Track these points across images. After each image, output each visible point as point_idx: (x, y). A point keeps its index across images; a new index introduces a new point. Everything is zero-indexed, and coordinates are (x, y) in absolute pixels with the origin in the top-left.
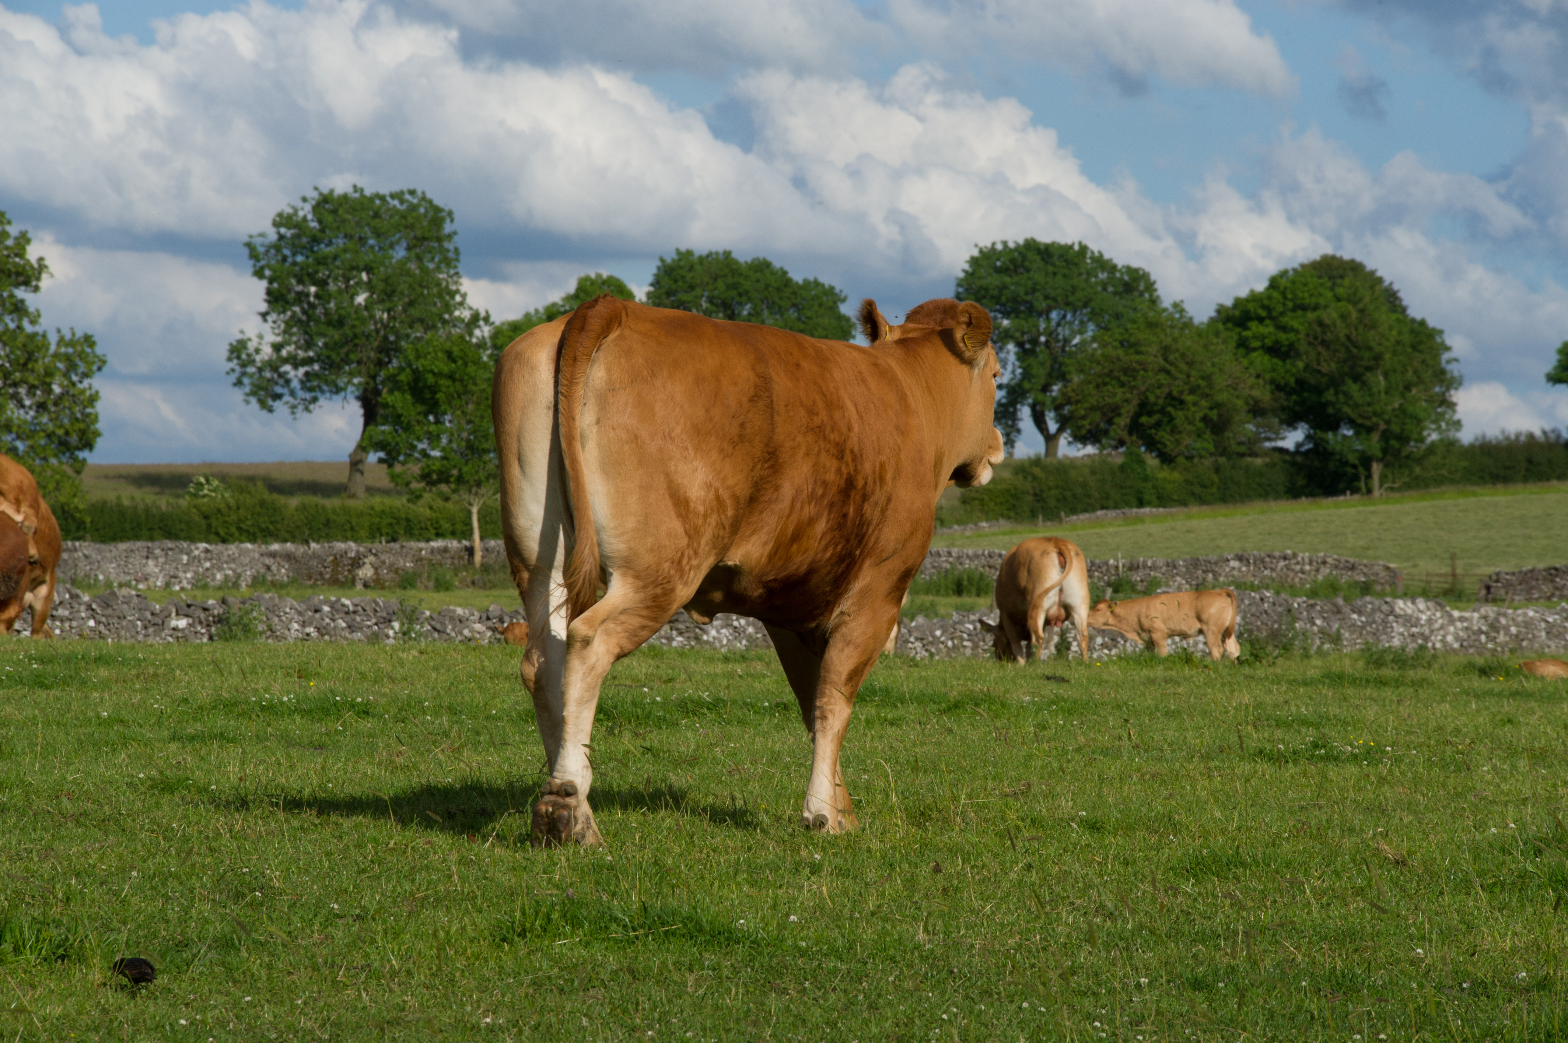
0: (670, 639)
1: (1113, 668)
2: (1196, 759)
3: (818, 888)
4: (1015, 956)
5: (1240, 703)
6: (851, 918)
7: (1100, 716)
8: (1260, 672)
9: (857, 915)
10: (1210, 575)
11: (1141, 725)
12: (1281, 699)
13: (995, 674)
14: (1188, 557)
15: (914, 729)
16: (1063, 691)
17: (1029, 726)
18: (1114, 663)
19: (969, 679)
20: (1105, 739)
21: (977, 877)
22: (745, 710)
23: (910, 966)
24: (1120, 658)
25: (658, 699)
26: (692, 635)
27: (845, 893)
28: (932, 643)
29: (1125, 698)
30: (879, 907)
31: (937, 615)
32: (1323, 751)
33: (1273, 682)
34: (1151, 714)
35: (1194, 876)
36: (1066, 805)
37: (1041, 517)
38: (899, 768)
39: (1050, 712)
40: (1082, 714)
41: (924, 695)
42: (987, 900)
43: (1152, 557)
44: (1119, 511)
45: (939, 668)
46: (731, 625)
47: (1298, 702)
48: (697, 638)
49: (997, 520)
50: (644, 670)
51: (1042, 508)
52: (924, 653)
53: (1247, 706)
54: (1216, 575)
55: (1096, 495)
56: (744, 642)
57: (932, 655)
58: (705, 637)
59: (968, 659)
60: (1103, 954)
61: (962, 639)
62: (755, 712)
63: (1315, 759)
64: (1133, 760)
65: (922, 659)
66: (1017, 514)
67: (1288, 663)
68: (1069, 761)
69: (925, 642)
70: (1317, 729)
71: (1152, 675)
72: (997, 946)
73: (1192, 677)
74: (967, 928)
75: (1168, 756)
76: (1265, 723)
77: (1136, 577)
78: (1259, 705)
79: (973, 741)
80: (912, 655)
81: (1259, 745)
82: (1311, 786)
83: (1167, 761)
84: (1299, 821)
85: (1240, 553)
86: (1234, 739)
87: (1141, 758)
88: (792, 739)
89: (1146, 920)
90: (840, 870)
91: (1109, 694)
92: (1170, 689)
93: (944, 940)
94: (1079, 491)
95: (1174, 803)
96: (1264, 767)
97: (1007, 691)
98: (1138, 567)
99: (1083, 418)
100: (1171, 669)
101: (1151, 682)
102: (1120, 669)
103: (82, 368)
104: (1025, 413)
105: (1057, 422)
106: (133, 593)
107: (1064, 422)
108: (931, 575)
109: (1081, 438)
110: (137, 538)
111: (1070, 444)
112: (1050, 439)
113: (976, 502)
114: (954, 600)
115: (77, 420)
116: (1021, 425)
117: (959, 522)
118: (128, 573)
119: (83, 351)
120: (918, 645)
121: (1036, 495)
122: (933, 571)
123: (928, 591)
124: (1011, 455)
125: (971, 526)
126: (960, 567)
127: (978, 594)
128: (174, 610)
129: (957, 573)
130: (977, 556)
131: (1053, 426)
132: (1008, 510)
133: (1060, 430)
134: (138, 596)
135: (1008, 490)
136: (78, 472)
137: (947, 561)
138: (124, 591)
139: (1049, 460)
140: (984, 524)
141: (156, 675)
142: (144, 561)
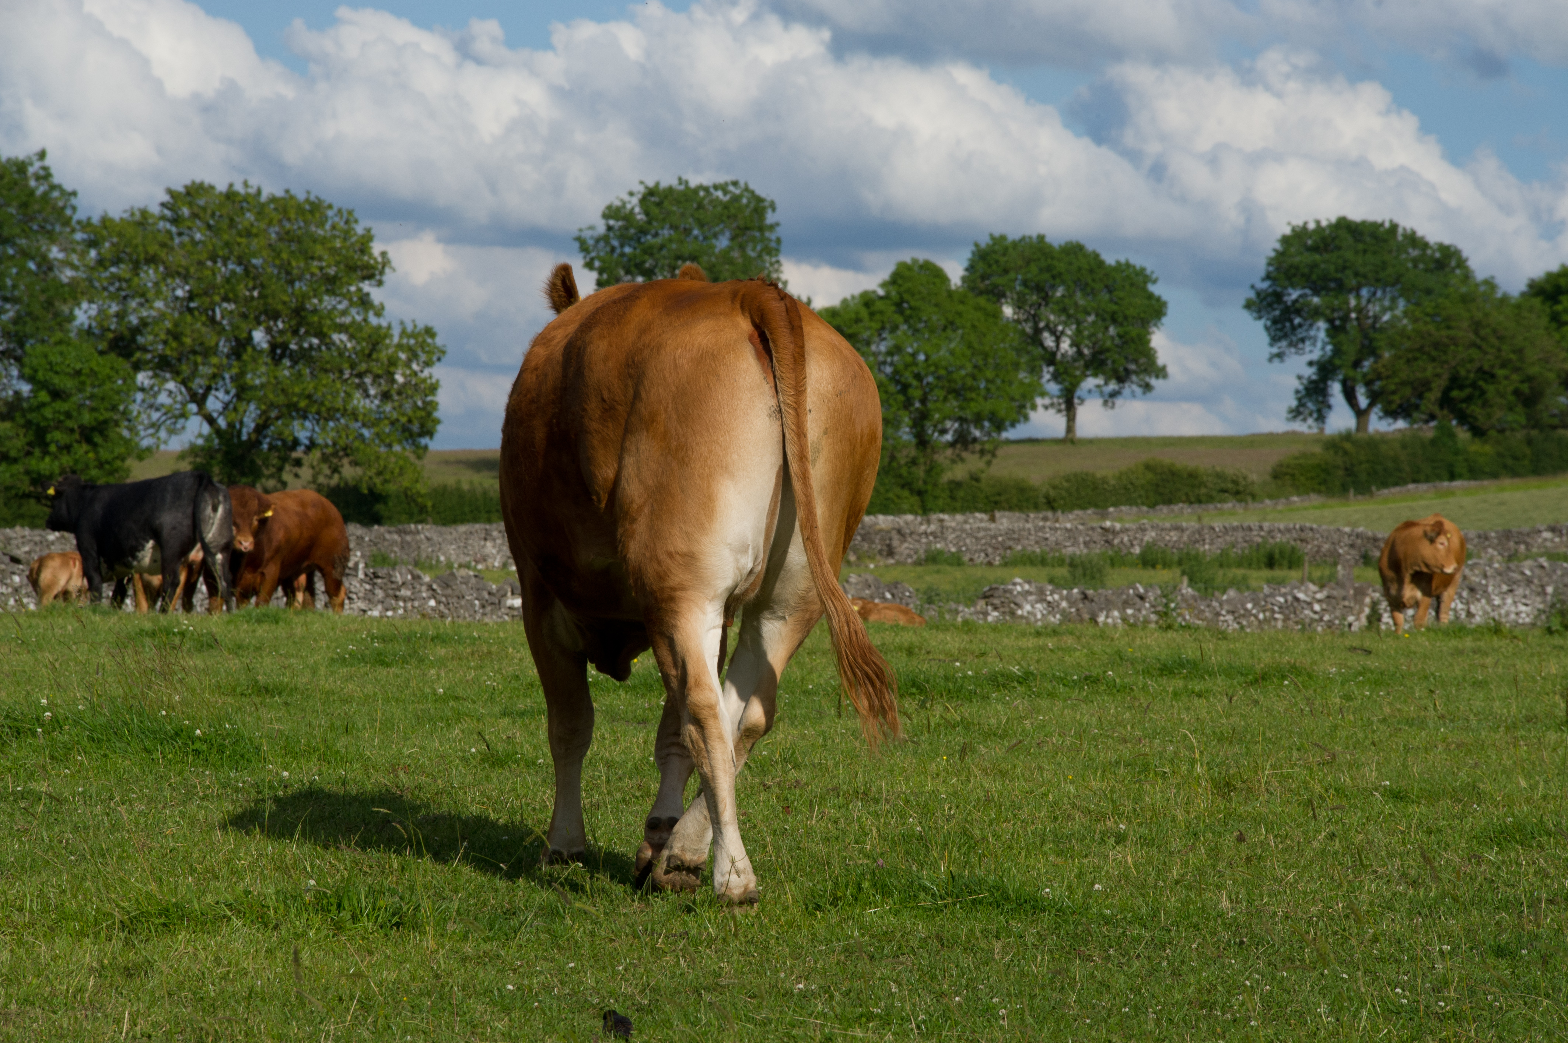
0: (986, 614)
1: (1421, 640)
2: (1502, 729)
3: (1124, 857)
4: (1317, 923)
5: (1549, 673)
6: (1155, 887)
7: (1405, 686)
9: (1161, 884)
10: (1522, 547)
14: (1500, 529)
15: (1220, 701)
16: (1372, 663)
17: (1335, 697)
19: (1277, 651)
20: (1411, 710)
21: (1280, 846)
22: (1055, 684)
23: (1214, 933)
25: (970, 673)
26: (1007, 610)
27: (1150, 862)
28: (1243, 616)
30: (1183, 876)
31: (1248, 588)
34: (1458, 685)
35: (1498, 844)
36: (1371, 774)
37: (1351, 491)
38: (1205, 739)
39: (1356, 684)
41: (1232, 667)
42: (1288, 868)
44: (1430, 484)
46: (1045, 600)
48: (1013, 613)
49: (1308, 494)
50: (957, 645)
51: (1354, 482)
52: (1235, 626)
53: (1556, 676)
55: (1408, 468)
56: (1058, 616)
57: (1243, 628)
58: (1019, 612)
60: (1407, 922)
61: (1273, 612)
62: (1064, 685)
64: (1439, 730)
66: (1328, 488)
68: (1374, 732)
69: (1236, 615)
71: (1460, 646)
72: (1300, 914)
73: (1501, 647)
74: (1269, 896)
79: (1279, 712)
80: (1223, 628)
85: (1553, 524)
88: (1100, 711)
89: (1448, 887)
90: (1145, 840)
92: (1478, 659)
93: (1247, 908)
94: (1390, 465)
95: (1479, 772)
97: (1314, 663)
99: (1394, 393)
100: (1479, 640)
101: (1459, 652)
102: (1428, 640)
103: (423, 357)
104: (1336, 389)
105: (1368, 397)
106: (471, 573)
107: (1374, 398)
108: (1243, 549)
109: (1391, 413)
110: (475, 520)
111: (1380, 418)
112: (1361, 414)
113: (1288, 477)
114: (1266, 573)
115: (419, 408)
116: (1332, 401)
117: (1270, 497)
118: (468, 555)
119: (424, 341)
120: (1230, 618)
121: (1346, 469)
122: (1245, 545)
123: (1240, 565)
124: (1322, 430)
125: (1283, 500)
126: (1271, 541)
127: (1290, 568)
128: (509, 590)
129: (1268, 546)
130: (1288, 530)
131: (1363, 401)
132: (1320, 484)
133: (1371, 405)
134: (476, 576)
135: (1319, 466)
136: (419, 457)
137: (1259, 535)
138: (463, 572)
139: (1360, 435)
140: (1295, 498)
141: (490, 653)
142: (482, 543)
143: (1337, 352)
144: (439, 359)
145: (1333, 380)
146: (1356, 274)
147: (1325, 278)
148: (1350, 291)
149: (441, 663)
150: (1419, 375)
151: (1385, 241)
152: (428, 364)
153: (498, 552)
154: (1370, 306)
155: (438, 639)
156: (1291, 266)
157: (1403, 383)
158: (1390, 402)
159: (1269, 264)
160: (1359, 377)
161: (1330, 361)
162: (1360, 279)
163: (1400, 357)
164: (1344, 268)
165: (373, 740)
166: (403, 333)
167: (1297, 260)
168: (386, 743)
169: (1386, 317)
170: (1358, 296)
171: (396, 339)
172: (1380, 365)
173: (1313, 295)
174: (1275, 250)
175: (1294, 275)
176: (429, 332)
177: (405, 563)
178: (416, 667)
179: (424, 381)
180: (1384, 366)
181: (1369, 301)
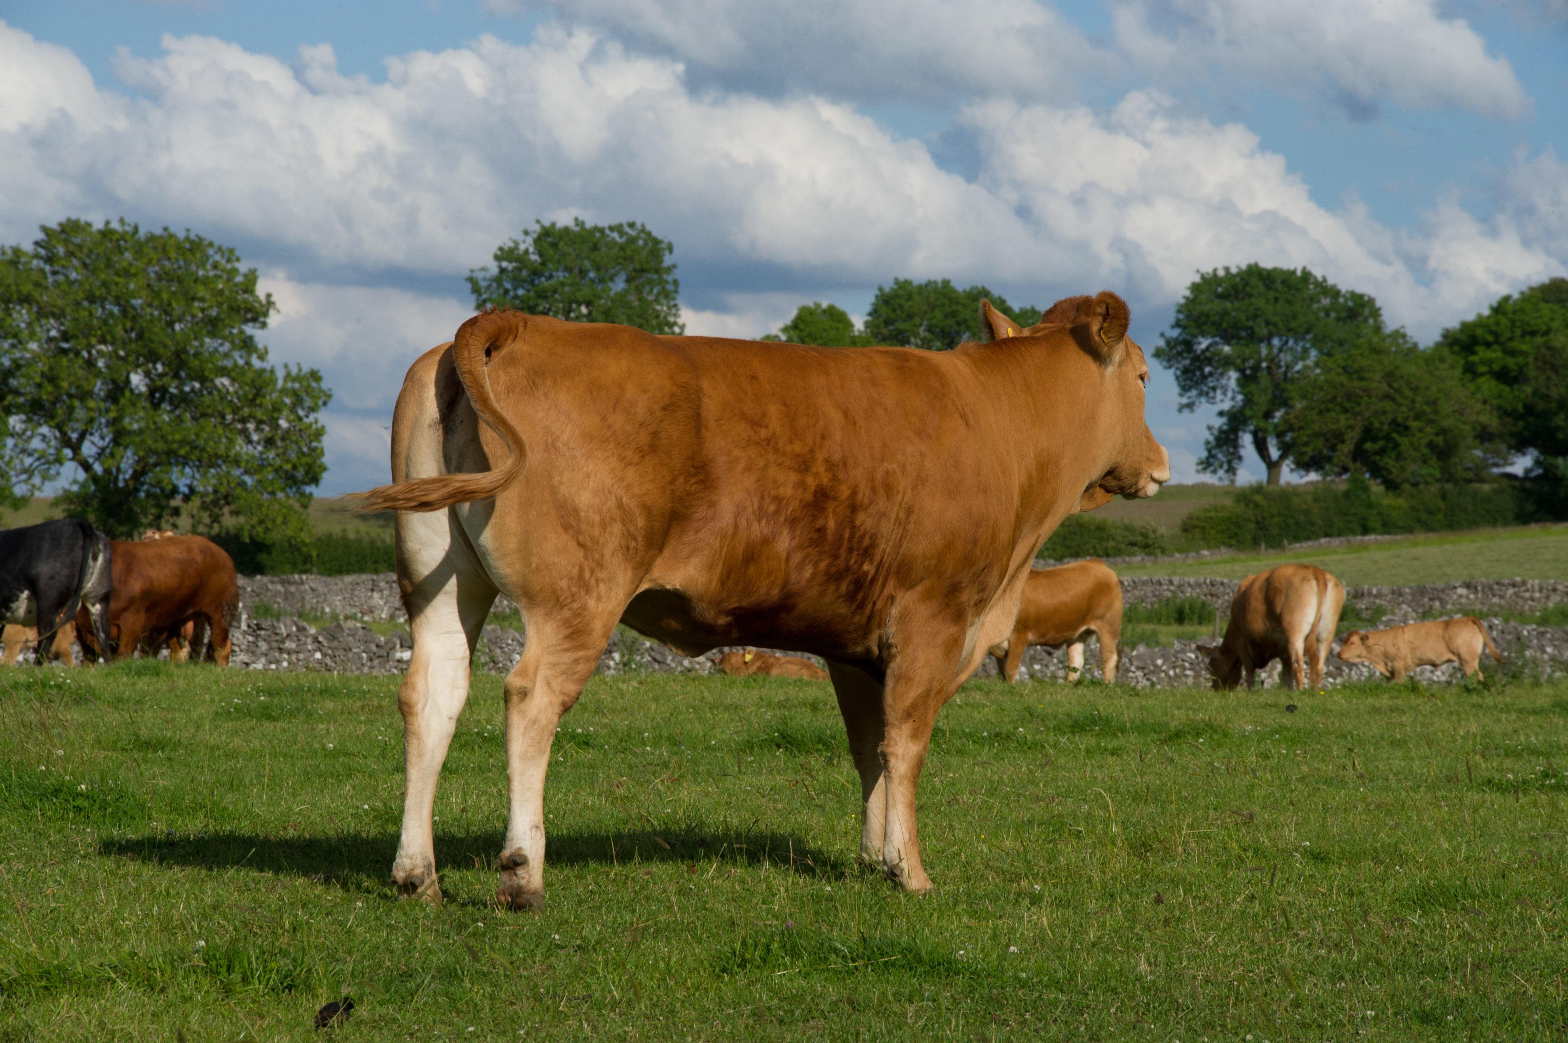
1: (1337, 697)
5: (1468, 732)
8: (1489, 701)
10: (1437, 603)
11: (1366, 755)
12: (1510, 728)
13: (1216, 704)
14: (1414, 584)
18: (1339, 692)
19: (1191, 708)
22: (964, 740)
24: (1344, 686)
28: (1153, 672)
29: (1350, 727)
31: (1158, 643)
32: (1553, 781)
33: (1501, 711)
37: (1263, 545)
38: (1119, 798)
40: (1305, 743)
43: (1376, 585)
44: (1343, 539)
45: (1160, 697)
47: (1528, 731)
49: (1219, 548)
51: (1265, 536)
52: (1145, 682)
53: (1475, 735)
54: (1443, 603)
55: (1320, 522)
57: (1153, 684)
59: (1189, 688)
61: (1184, 668)
62: (974, 741)
63: (1545, 789)
65: (1143, 688)
66: (1239, 541)
67: (1517, 691)
69: (1146, 671)
70: (1548, 758)
71: (1377, 704)
73: (1418, 705)
75: (1393, 786)
76: (1494, 752)
77: (1362, 605)
78: (1487, 734)
80: (1133, 684)
81: (1488, 774)
82: (1542, 816)
83: (1393, 791)
84: (1530, 851)
85: (1468, 580)
86: (1462, 768)
87: (1366, 788)
88: (1012, 768)
91: (1333, 723)
94: (1302, 518)
96: (1492, 797)
97: (1229, 720)
98: (1363, 595)
99: (1306, 444)
100: (1397, 698)
101: (1376, 710)
102: (1344, 698)
103: (308, 402)
104: (1247, 440)
105: (1279, 449)
106: (359, 625)
107: (1286, 450)
108: (1152, 604)
109: (1304, 465)
110: (362, 570)
111: (1292, 470)
112: (1272, 466)
113: (1198, 530)
114: (1176, 628)
115: (304, 454)
116: (1242, 452)
117: (1180, 551)
118: (354, 606)
119: (309, 386)
120: (1139, 674)
121: (1258, 523)
122: (1154, 599)
123: (1149, 620)
124: (1232, 482)
125: (1193, 554)
126: (1181, 595)
127: (1200, 623)
128: (398, 642)
129: (1178, 601)
130: (1199, 585)
131: (1274, 453)
132: (1230, 538)
133: (1282, 457)
134: (363, 628)
135: (1230, 518)
136: (305, 507)
137: (1168, 590)
138: (350, 624)
139: (1272, 487)
140: (1206, 552)
141: (380, 707)
142: (369, 594)
143: (1248, 401)
144: (325, 404)
145: (1244, 431)
146: (1268, 323)
147: (1236, 326)
148: (1261, 340)
149: (331, 717)
150: (1332, 427)
151: (1298, 290)
152: (312, 410)
153: (386, 603)
154: (1282, 355)
155: (326, 692)
156: (1202, 314)
157: (1316, 435)
158: (1302, 454)
159: (1179, 311)
160: (1271, 428)
161: (1241, 411)
162: (1271, 328)
163: (1313, 409)
164: (1256, 316)
165: (261, 797)
166: (288, 376)
167: (1206, 308)
168: (274, 799)
169: (1299, 366)
170: (1270, 344)
171: (280, 383)
172: (1292, 416)
173: (1224, 344)
174: (1185, 297)
175: (1205, 323)
176: (315, 375)
177: (292, 615)
178: (304, 722)
179: (310, 426)
180: (1296, 417)
181: (1280, 350)
